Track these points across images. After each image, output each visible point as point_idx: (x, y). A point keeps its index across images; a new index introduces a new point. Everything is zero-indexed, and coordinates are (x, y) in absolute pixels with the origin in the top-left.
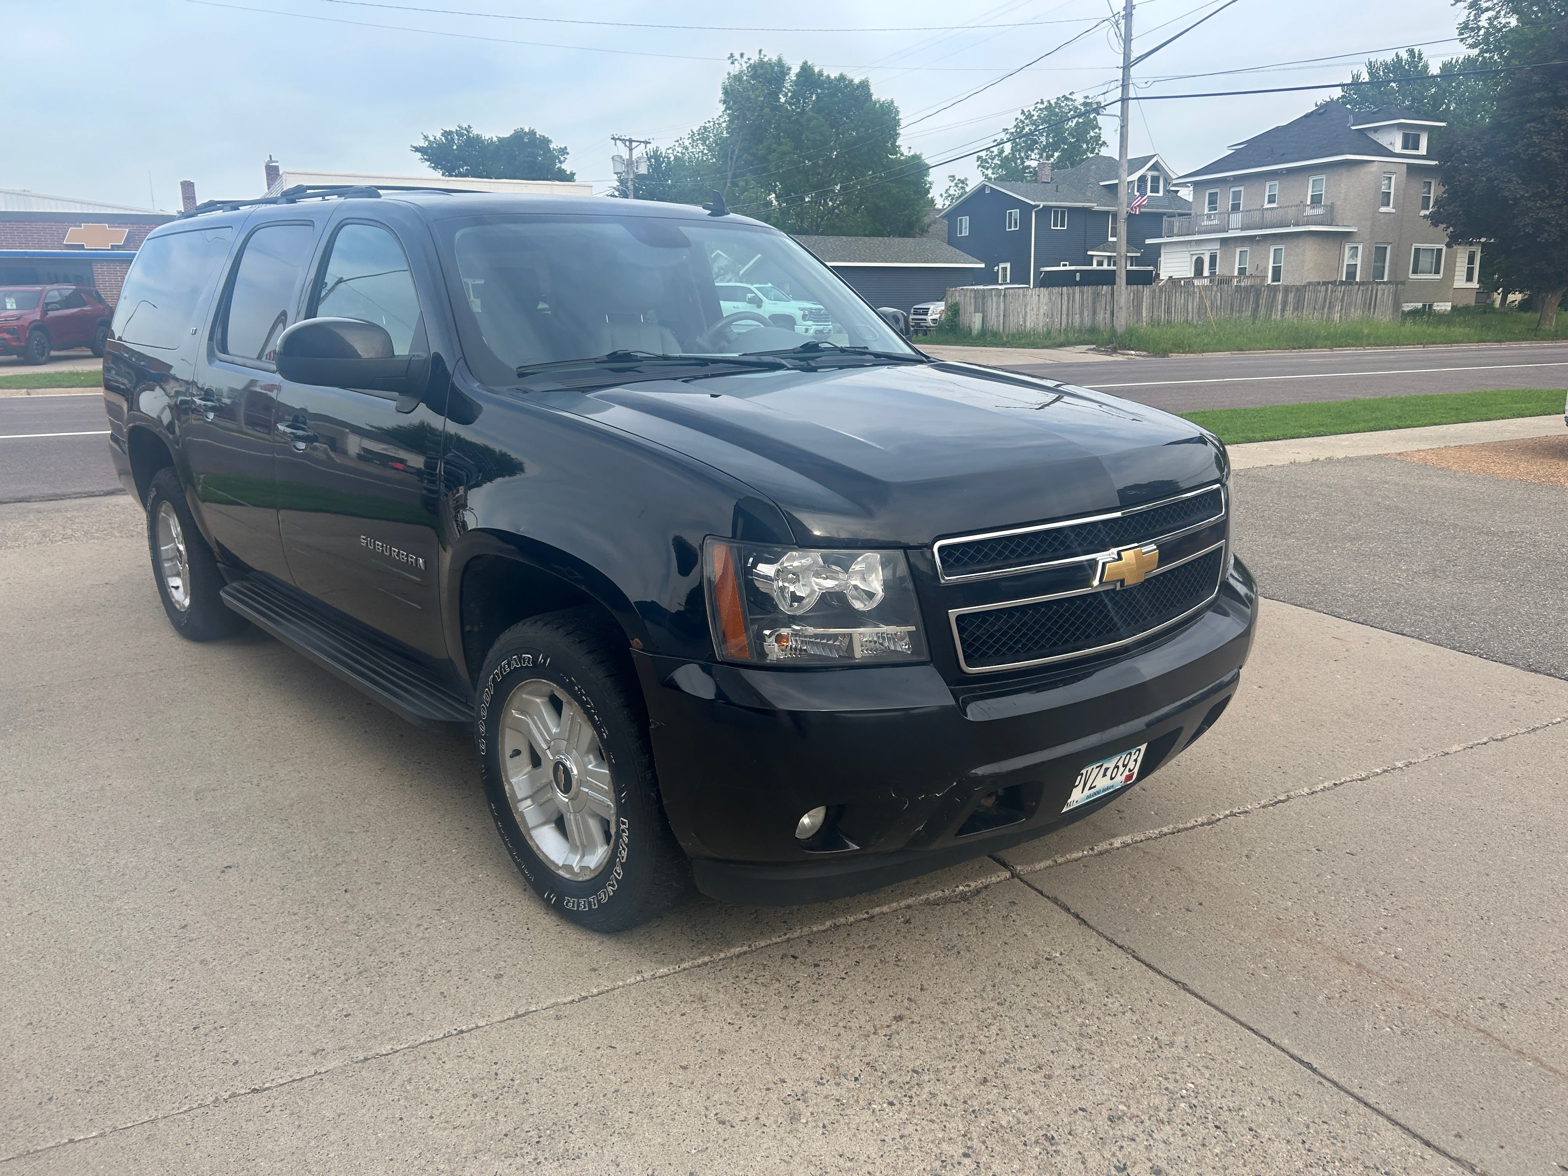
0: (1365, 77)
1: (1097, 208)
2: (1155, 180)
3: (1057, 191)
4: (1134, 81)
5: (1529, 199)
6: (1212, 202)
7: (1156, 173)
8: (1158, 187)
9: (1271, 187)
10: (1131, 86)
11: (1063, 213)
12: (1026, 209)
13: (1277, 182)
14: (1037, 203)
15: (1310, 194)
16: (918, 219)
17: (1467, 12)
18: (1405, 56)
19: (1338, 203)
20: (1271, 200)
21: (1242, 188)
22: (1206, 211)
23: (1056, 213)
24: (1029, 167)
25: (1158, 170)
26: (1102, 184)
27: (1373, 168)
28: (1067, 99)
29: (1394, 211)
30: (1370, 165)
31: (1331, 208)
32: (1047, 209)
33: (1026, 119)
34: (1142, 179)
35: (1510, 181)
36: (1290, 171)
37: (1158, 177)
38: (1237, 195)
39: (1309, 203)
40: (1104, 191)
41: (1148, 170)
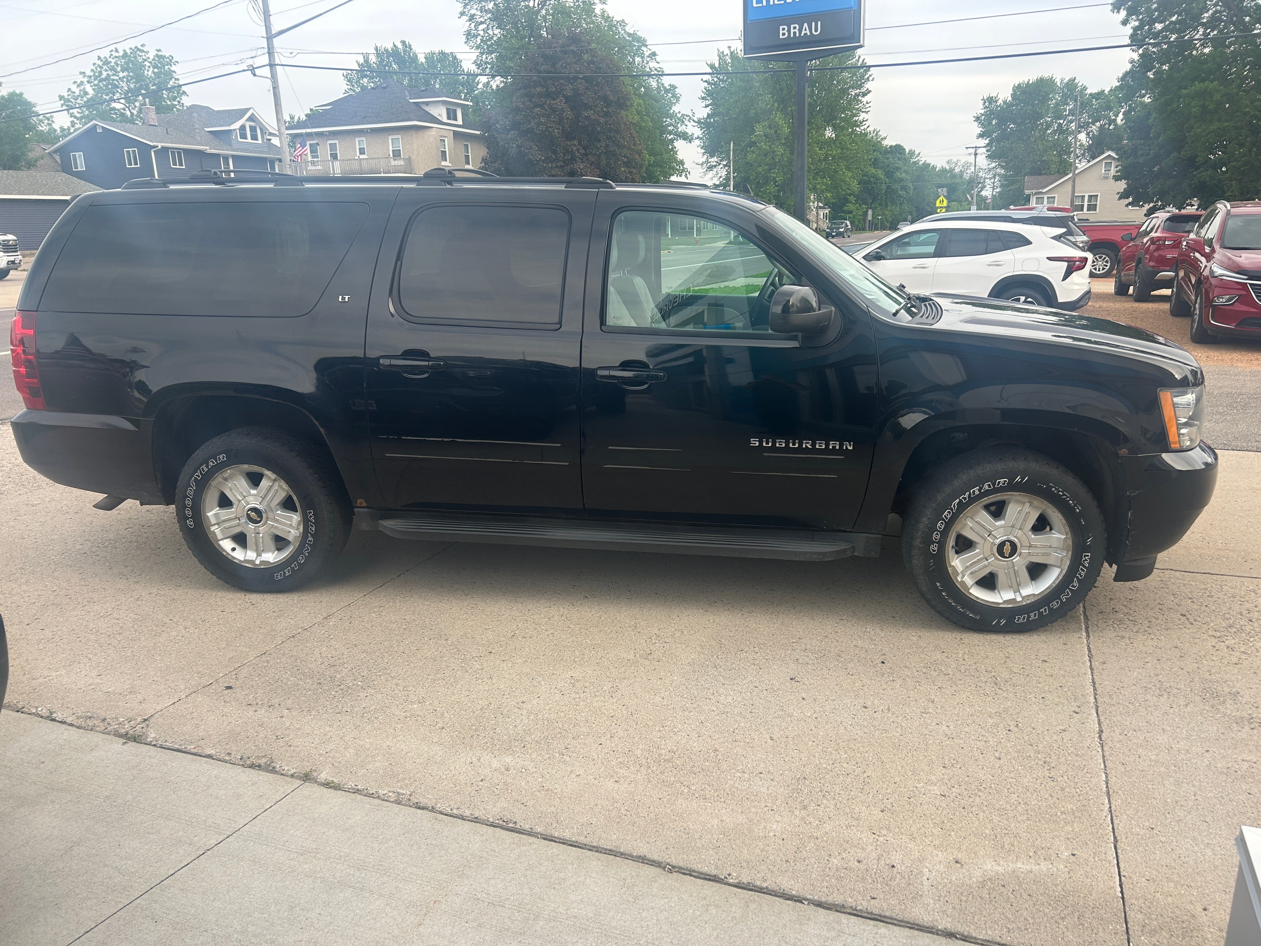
0: (373, 59)
1: (209, 151)
2: (253, 129)
3: (167, 133)
4: (278, 50)
5: (543, 161)
6: (313, 151)
7: (252, 124)
8: (256, 135)
9: (359, 142)
10: (276, 54)
11: (179, 154)
12: (145, 149)
13: (364, 139)
14: (155, 144)
15: (391, 149)
16: (23, 154)
17: (468, 23)
18: (400, 46)
19: (413, 157)
20: (362, 151)
21: (336, 142)
22: (310, 159)
23: (173, 153)
24: (114, 109)
25: (254, 121)
26: (207, 129)
27: (433, 132)
28: (139, 50)
29: (450, 165)
30: (430, 130)
31: (409, 160)
32: (165, 149)
33: (104, 64)
34: (243, 128)
35: (531, 148)
36: (373, 130)
37: (255, 128)
38: (333, 147)
39: (391, 156)
40: (210, 136)
41: (247, 120)
